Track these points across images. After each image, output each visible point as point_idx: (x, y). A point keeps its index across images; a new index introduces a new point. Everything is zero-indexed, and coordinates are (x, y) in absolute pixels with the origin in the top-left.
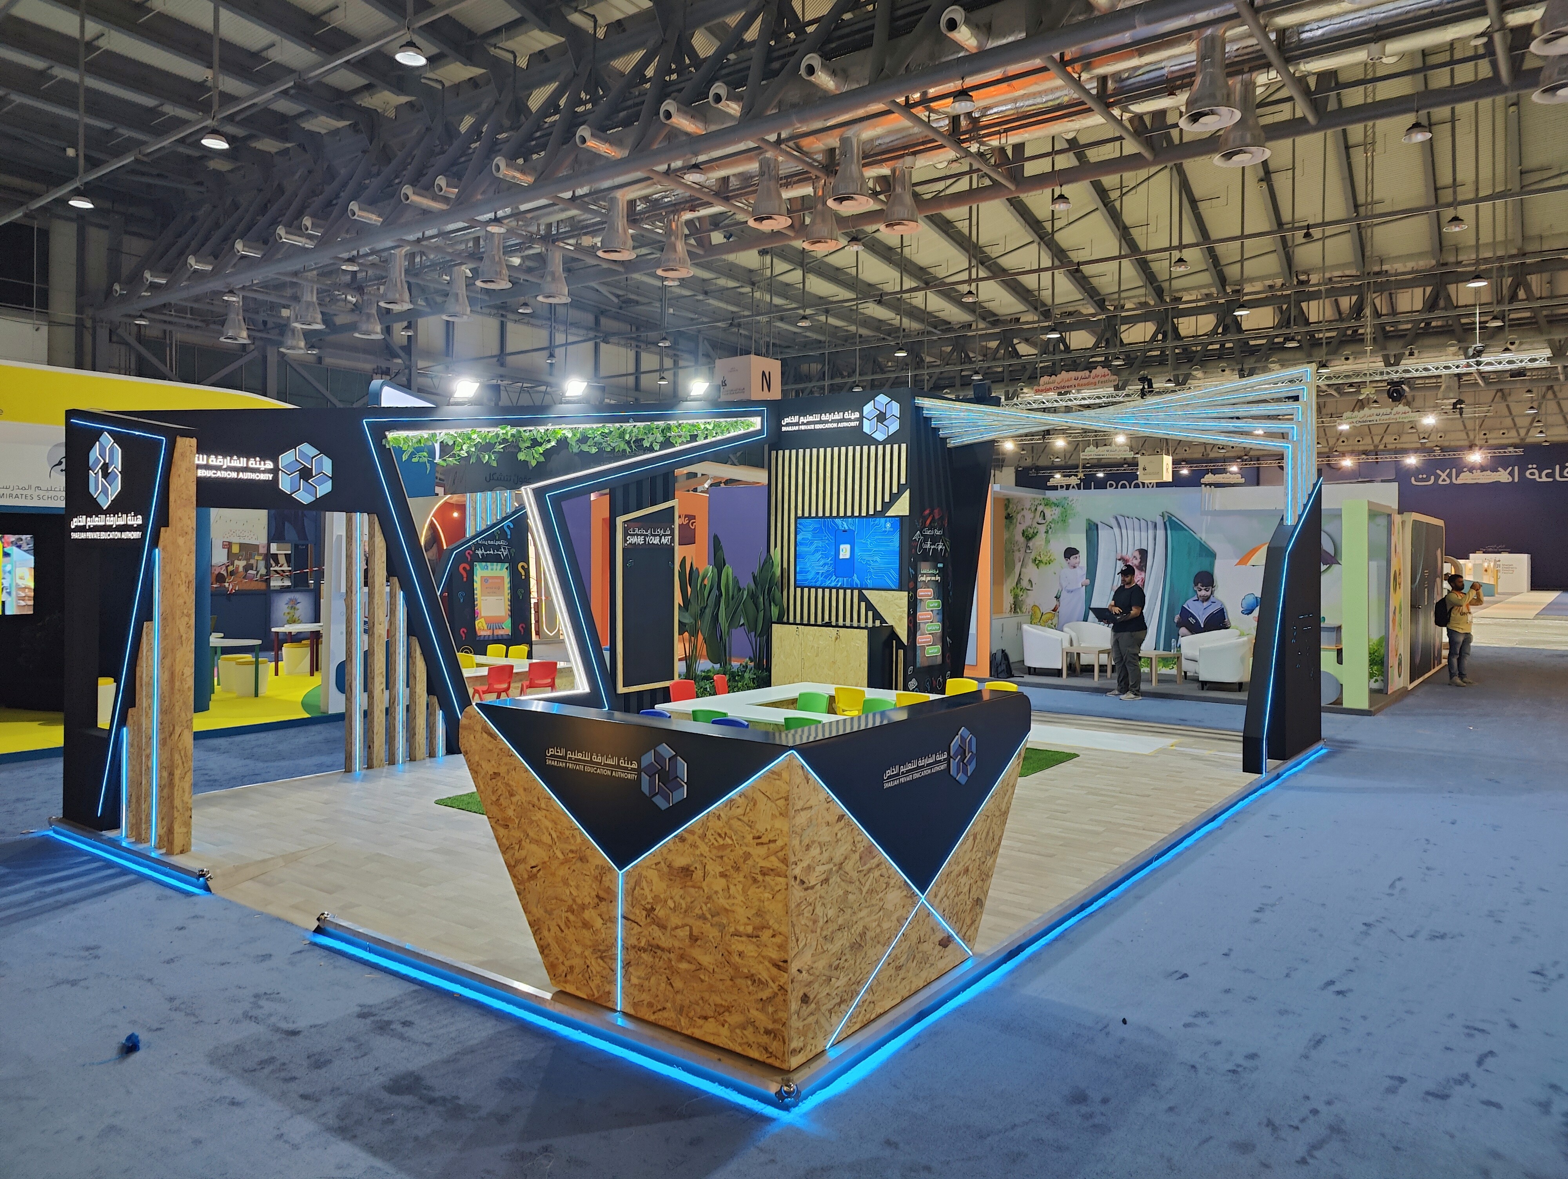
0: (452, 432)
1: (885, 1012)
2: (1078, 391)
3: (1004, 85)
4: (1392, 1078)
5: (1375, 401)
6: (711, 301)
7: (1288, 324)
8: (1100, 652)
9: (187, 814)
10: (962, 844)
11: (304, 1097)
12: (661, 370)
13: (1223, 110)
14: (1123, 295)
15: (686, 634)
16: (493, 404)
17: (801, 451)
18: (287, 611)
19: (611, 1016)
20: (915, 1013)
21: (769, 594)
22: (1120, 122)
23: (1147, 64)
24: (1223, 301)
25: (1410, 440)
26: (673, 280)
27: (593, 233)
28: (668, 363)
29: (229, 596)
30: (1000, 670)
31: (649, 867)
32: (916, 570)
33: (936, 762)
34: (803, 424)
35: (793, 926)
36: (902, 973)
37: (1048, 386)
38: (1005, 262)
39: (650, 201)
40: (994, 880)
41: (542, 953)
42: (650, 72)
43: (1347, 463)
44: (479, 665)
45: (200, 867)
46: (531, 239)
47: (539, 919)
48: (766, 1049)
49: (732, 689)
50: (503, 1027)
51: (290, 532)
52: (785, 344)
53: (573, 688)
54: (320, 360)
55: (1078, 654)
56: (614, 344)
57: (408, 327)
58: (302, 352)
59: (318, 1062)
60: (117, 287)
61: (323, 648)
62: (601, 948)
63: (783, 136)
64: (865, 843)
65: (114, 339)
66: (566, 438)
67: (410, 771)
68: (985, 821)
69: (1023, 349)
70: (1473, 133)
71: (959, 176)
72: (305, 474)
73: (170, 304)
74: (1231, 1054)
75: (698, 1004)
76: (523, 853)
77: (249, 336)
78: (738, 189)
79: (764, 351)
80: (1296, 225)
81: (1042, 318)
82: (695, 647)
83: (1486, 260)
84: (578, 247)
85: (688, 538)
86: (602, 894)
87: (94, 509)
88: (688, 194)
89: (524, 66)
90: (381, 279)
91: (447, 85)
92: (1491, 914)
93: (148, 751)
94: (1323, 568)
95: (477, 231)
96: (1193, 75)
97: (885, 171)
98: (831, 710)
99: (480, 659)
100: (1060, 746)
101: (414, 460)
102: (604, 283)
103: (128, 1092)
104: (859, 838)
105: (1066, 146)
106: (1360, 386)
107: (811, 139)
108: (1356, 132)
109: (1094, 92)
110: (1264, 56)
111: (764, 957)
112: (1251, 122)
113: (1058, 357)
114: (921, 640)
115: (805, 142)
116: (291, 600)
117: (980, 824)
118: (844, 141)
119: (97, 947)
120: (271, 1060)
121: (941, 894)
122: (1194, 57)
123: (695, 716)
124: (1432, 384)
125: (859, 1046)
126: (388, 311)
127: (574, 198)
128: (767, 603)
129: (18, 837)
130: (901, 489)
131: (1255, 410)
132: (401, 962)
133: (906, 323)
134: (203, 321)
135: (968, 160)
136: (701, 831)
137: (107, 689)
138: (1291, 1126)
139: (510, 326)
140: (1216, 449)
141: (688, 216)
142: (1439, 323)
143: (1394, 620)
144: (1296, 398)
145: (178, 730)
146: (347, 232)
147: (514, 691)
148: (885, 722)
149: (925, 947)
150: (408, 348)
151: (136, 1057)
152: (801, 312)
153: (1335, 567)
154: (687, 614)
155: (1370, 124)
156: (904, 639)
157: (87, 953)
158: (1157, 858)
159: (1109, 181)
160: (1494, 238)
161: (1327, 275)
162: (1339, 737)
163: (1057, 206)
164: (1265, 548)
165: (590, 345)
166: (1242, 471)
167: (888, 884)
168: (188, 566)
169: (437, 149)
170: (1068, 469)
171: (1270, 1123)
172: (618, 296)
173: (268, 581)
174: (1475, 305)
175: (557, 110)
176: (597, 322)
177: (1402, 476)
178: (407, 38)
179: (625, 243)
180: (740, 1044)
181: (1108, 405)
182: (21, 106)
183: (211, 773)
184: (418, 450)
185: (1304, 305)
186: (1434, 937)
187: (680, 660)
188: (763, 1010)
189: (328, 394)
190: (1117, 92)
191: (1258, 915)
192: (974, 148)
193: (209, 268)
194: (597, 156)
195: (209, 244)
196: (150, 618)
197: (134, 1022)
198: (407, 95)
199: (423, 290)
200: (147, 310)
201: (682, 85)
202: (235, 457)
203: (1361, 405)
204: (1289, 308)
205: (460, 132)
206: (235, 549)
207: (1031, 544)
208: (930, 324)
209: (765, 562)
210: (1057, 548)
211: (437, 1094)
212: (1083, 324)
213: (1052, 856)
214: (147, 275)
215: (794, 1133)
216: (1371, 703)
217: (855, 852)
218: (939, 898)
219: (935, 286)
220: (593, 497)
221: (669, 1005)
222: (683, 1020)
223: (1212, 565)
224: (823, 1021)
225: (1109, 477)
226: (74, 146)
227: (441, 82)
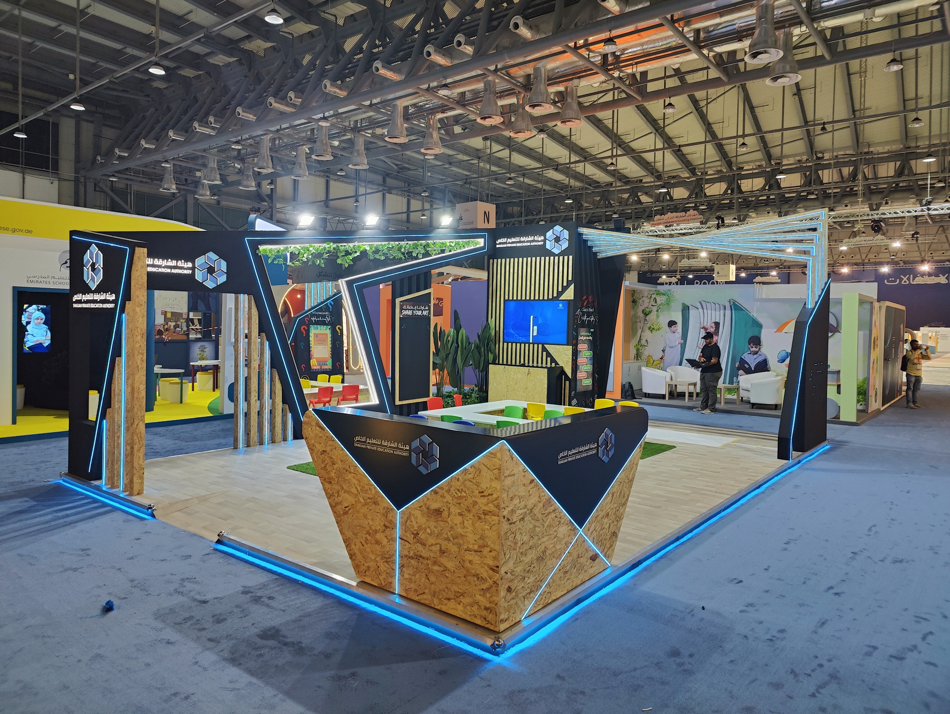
0: (298, 246)
1: (557, 599)
2: (678, 225)
3: (636, 35)
4: (869, 646)
5: (864, 233)
6: (453, 169)
7: (810, 184)
8: (690, 384)
9: (142, 472)
10: (605, 499)
11: (210, 640)
12: (423, 210)
13: (773, 51)
14: (707, 166)
15: (437, 370)
16: (322, 229)
17: (508, 260)
18: (199, 352)
19: (392, 597)
20: (575, 600)
21: (487, 346)
22: (707, 58)
23: (725, 22)
24: (769, 169)
25: (885, 257)
26: (431, 155)
27: (382, 126)
28: (427, 206)
29: (165, 343)
30: (627, 394)
31: (415, 509)
32: (577, 333)
33: (590, 449)
34: (509, 243)
35: (503, 546)
36: (567, 576)
37: (659, 222)
38: (634, 145)
39: (417, 107)
40: (624, 521)
41: (351, 558)
42: (418, 28)
43: (845, 270)
44: (313, 387)
45: (149, 503)
46: (345, 130)
47: (349, 538)
48: (485, 619)
49: (464, 404)
50: (328, 601)
51: (201, 305)
52: (498, 195)
53: (369, 401)
54: (218, 202)
55: (676, 385)
56: (394, 194)
57: (271, 183)
58: (208, 197)
59: (219, 620)
60: (99, 158)
61: (220, 375)
62: (386, 556)
63: (499, 67)
64: (546, 497)
65: (97, 189)
66: (366, 250)
67: (272, 449)
68: (619, 485)
69: (644, 199)
70: (929, 65)
71: (606, 91)
72: (211, 270)
73: (130, 168)
74: (769, 629)
75: (444, 591)
76: (340, 499)
77: (177, 188)
78: (471, 100)
79: (485, 199)
80: (816, 122)
81: (656, 180)
82: (443, 377)
83: (935, 145)
84: (374, 135)
85: (438, 312)
86: (387, 524)
87: (87, 290)
88: (440, 103)
89: (342, 24)
90: (255, 154)
91: (295, 36)
92: (931, 548)
93: (119, 434)
94: (830, 334)
95: (313, 125)
96: (754, 28)
97: (561, 88)
98: (525, 417)
99: (313, 383)
100: (663, 441)
101: (275, 262)
102: (388, 157)
103: (107, 635)
104: (543, 494)
105: (673, 73)
106: (854, 222)
107: (516, 68)
108: (855, 64)
109: (692, 39)
110: (798, 17)
111: (484, 564)
112: (789, 58)
113: (665, 204)
114: (579, 375)
115: (512, 71)
116: (201, 346)
117: (616, 487)
118: (536, 70)
119: (89, 549)
120: (191, 618)
121: (592, 529)
122: (754, 18)
123: (442, 418)
124: (899, 222)
125: (541, 618)
126: (259, 173)
127: (371, 105)
128: (486, 352)
129: (42, 484)
130: (569, 283)
131: (790, 236)
132: (267, 561)
133: (573, 182)
134: (150, 179)
135: (612, 82)
136: (447, 488)
137: (94, 397)
138: (805, 674)
139: (332, 183)
140: (763, 261)
141: (440, 116)
142: (904, 184)
143: (873, 368)
144: (815, 230)
145: (136, 422)
146: (235, 125)
147: (334, 403)
148: (557, 425)
149: (582, 560)
150: (271, 196)
151: (111, 614)
152: (508, 175)
153: (837, 334)
154: (437, 358)
155: (864, 59)
156: (570, 375)
157: (83, 553)
158: (724, 510)
159: (699, 95)
160: (941, 131)
161: (835, 154)
162: (837, 439)
163: (667, 110)
164: (794, 322)
165: (380, 194)
166: (779, 275)
167: (560, 522)
168: (142, 324)
169: (289, 75)
170: (671, 273)
171: (793, 672)
172: (397, 165)
173: (188, 335)
174: (927, 173)
175: (361, 51)
176: (384, 181)
177: (879, 279)
178: (272, 7)
179: (401, 133)
180: (470, 615)
181: (696, 233)
182: (42, 48)
183: (155, 448)
184: (277, 257)
185: (820, 172)
186: (895, 562)
187: (433, 385)
188: (484, 595)
189: (223, 223)
190: (706, 39)
191: (786, 546)
192: (616, 74)
193: (154, 147)
194: (386, 79)
195: (153, 134)
196: (120, 355)
197: (110, 594)
198: (272, 42)
199: (280, 160)
200: (116, 172)
201: (437, 36)
202: (170, 260)
203: (854, 234)
204: (811, 174)
205: (302, 65)
206: (169, 315)
207: (647, 318)
208: (587, 183)
209: (485, 327)
210: (664, 321)
211: (289, 640)
212: (682, 183)
213: (660, 507)
214: (117, 151)
215: (502, 670)
216: (858, 418)
217: (540, 502)
218: (590, 531)
219: (591, 160)
220: (381, 286)
221: (427, 591)
222: (435, 600)
223: (760, 332)
224: (519, 603)
225: (696, 277)
226: (74, 73)
227: (292, 34)
